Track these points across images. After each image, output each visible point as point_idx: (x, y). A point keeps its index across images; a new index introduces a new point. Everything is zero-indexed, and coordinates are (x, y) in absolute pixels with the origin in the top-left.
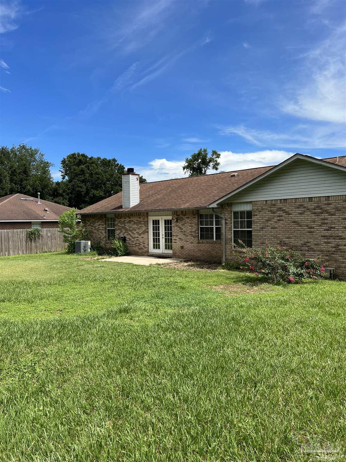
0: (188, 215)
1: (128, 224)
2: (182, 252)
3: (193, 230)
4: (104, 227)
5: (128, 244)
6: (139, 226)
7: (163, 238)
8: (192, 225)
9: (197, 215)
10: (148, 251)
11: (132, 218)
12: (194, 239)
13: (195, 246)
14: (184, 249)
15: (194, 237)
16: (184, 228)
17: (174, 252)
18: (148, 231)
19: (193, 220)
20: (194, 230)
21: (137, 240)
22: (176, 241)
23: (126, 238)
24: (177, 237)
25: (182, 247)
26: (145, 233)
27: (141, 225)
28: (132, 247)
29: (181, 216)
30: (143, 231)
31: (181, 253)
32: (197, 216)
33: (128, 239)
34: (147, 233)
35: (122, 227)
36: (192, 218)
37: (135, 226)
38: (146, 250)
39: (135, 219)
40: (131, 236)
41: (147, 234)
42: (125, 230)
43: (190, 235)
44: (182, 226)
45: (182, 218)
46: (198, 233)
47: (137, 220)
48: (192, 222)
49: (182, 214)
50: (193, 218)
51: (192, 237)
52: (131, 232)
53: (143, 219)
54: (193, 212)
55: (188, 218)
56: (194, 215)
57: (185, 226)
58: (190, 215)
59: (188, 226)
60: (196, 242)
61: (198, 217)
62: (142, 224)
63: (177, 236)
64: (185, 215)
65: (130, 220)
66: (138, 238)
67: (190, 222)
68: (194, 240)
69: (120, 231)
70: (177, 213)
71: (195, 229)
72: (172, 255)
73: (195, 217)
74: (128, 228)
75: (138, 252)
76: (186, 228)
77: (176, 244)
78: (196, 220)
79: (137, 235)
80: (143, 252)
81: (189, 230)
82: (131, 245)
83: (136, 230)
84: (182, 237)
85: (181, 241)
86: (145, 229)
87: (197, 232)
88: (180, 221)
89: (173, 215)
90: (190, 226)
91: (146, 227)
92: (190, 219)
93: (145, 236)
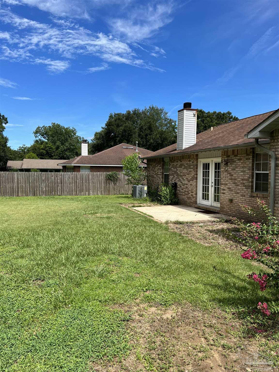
0: (241, 155)
1: (180, 168)
2: (231, 207)
3: (245, 177)
4: (161, 171)
5: (179, 191)
6: (188, 171)
7: (212, 186)
8: (245, 169)
9: (251, 154)
10: (196, 202)
11: (183, 161)
12: (245, 190)
13: (247, 200)
14: (233, 204)
15: (247, 187)
16: (235, 174)
17: (222, 206)
18: (197, 177)
19: (247, 163)
20: (247, 178)
21: (186, 187)
22: (224, 192)
23: (177, 185)
24: (226, 186)
25: (231, 201)
26: (194, 179)
27: (190, 170)
28: (182, 195)
29: (232, 157)
30: (192, 177)
31: (229, 209)
32: (251, 157)
33: (179, 186)
34: (195, 179)
35: (174, 171)
36: (245, 159)
37: (185, 171)
38: (193, 200)
39: (185, 162)
40: (181, 183)
41: (195, 181)
42: (177, 176)
43: (241, 184)
44: (232, 171)
45: (233, 159)
46: (252, 182)
47: (187, 164)
48: (245, 165)
49: (232, 155)
50: (247, 159)
51: (244, 188)
52: (181, 178)
53: (193, 162)
54: (247, 151)
55: (240, 159)
56: (248, 155)
57: (236, 171)
58: (243, 155)
59: (240, 171)
60: (249, 194)
61: (253, 157)
62: (191, 168)
63: (226, 184)
64: (236, 156)
65: (181, 164)
66: (187, 186)
67: (242, 165)
68: (246, 192)
69: (173, 176)
70: (227, 154)
71: (248, 176)
72: (219, 209)
73: (249, 159)
74: (179, 173)
75: (187, 201)
76: (237, 175)
77: (224, 195)
78: (250, 162)
79: (186, 182)
80: (191, 202)
81: (240, 177)
82: (181, 193)
83: (185, 176)
84: (232, 186)
85: (230, 192)
86: (194, 174)
87: (250, 180)
88: (231, 164)
89: (222, 156)
90: (242, 171)
91: (195, 172)
92: (242, 161)
93: (193, 183)
